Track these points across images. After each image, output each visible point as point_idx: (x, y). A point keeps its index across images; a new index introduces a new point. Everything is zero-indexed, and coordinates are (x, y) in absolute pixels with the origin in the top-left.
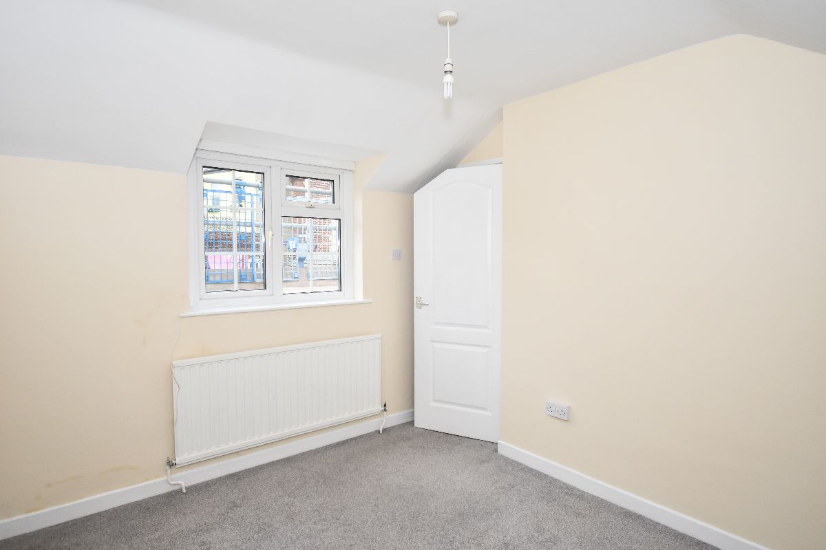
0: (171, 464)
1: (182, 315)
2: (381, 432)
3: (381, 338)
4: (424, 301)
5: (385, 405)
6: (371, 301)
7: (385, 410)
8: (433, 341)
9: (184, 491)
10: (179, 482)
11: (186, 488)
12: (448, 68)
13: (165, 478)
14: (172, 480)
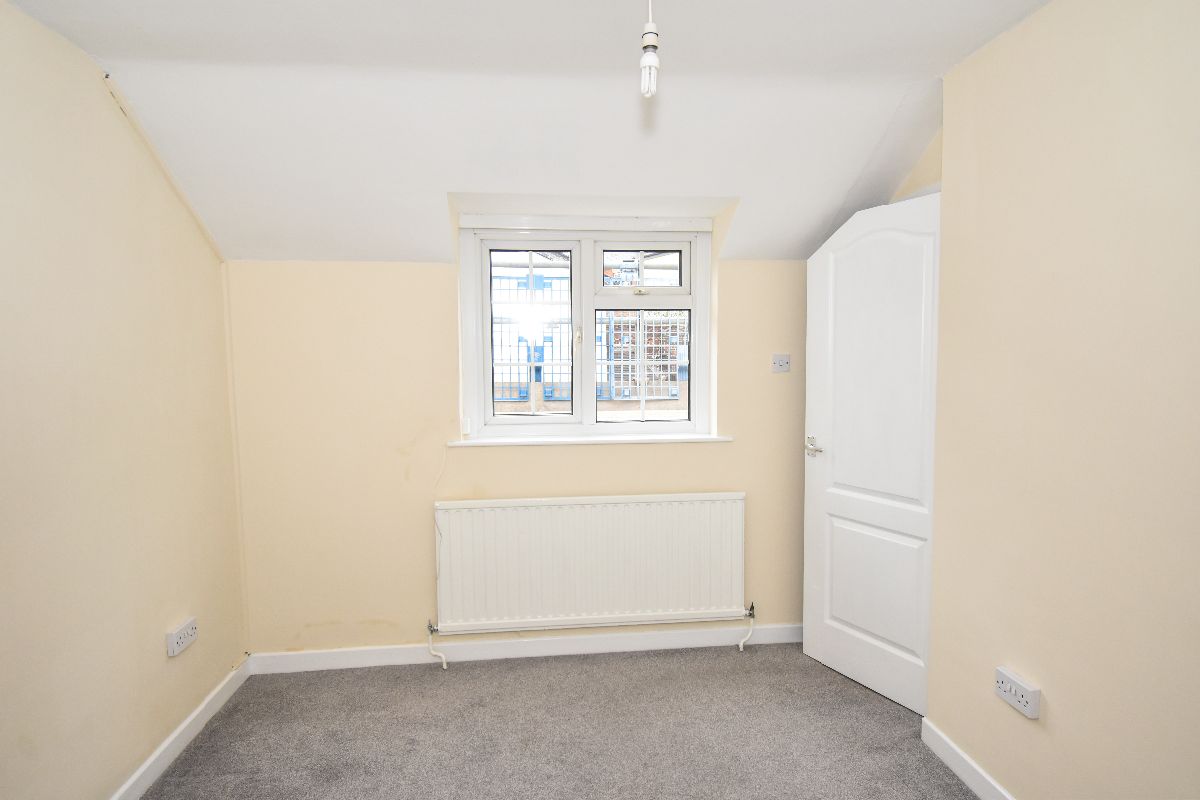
0: (433, 630)
1: (450, 444)
2: (741, 649)
3: (744, 499)
4: (819, 444)
5: (752, 608)
6: (731, 439)
7: (751, 615)
8: (831, 515)
9: (445, 667)
10: (440, 654)
11: (448, 664)
12: (650, 40)
13: (427, 645)
14: (434, 649)
